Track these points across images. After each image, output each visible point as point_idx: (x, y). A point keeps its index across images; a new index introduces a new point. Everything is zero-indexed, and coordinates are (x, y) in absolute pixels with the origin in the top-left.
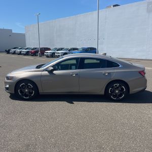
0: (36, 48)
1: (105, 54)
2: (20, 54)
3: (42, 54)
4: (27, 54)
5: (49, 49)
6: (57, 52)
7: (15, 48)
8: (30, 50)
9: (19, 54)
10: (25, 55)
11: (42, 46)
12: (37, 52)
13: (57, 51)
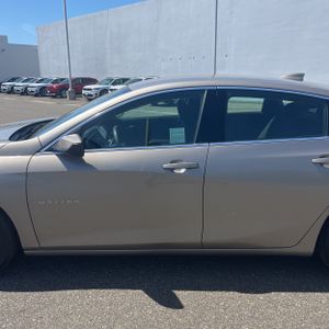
0: (62, 80)
1: (300, 77)
2: (25, 92)
3: (78, 92)
4: (41, 93)
5: (93, 81)
6: (112, 87)
7: (13, 80)
8: (49, 84)
9: (22, 94)
10: (36, 95)
11: (75, 75)
12: (65, 88)
13: (113, 84)
